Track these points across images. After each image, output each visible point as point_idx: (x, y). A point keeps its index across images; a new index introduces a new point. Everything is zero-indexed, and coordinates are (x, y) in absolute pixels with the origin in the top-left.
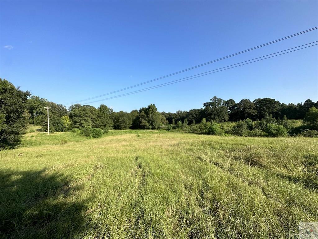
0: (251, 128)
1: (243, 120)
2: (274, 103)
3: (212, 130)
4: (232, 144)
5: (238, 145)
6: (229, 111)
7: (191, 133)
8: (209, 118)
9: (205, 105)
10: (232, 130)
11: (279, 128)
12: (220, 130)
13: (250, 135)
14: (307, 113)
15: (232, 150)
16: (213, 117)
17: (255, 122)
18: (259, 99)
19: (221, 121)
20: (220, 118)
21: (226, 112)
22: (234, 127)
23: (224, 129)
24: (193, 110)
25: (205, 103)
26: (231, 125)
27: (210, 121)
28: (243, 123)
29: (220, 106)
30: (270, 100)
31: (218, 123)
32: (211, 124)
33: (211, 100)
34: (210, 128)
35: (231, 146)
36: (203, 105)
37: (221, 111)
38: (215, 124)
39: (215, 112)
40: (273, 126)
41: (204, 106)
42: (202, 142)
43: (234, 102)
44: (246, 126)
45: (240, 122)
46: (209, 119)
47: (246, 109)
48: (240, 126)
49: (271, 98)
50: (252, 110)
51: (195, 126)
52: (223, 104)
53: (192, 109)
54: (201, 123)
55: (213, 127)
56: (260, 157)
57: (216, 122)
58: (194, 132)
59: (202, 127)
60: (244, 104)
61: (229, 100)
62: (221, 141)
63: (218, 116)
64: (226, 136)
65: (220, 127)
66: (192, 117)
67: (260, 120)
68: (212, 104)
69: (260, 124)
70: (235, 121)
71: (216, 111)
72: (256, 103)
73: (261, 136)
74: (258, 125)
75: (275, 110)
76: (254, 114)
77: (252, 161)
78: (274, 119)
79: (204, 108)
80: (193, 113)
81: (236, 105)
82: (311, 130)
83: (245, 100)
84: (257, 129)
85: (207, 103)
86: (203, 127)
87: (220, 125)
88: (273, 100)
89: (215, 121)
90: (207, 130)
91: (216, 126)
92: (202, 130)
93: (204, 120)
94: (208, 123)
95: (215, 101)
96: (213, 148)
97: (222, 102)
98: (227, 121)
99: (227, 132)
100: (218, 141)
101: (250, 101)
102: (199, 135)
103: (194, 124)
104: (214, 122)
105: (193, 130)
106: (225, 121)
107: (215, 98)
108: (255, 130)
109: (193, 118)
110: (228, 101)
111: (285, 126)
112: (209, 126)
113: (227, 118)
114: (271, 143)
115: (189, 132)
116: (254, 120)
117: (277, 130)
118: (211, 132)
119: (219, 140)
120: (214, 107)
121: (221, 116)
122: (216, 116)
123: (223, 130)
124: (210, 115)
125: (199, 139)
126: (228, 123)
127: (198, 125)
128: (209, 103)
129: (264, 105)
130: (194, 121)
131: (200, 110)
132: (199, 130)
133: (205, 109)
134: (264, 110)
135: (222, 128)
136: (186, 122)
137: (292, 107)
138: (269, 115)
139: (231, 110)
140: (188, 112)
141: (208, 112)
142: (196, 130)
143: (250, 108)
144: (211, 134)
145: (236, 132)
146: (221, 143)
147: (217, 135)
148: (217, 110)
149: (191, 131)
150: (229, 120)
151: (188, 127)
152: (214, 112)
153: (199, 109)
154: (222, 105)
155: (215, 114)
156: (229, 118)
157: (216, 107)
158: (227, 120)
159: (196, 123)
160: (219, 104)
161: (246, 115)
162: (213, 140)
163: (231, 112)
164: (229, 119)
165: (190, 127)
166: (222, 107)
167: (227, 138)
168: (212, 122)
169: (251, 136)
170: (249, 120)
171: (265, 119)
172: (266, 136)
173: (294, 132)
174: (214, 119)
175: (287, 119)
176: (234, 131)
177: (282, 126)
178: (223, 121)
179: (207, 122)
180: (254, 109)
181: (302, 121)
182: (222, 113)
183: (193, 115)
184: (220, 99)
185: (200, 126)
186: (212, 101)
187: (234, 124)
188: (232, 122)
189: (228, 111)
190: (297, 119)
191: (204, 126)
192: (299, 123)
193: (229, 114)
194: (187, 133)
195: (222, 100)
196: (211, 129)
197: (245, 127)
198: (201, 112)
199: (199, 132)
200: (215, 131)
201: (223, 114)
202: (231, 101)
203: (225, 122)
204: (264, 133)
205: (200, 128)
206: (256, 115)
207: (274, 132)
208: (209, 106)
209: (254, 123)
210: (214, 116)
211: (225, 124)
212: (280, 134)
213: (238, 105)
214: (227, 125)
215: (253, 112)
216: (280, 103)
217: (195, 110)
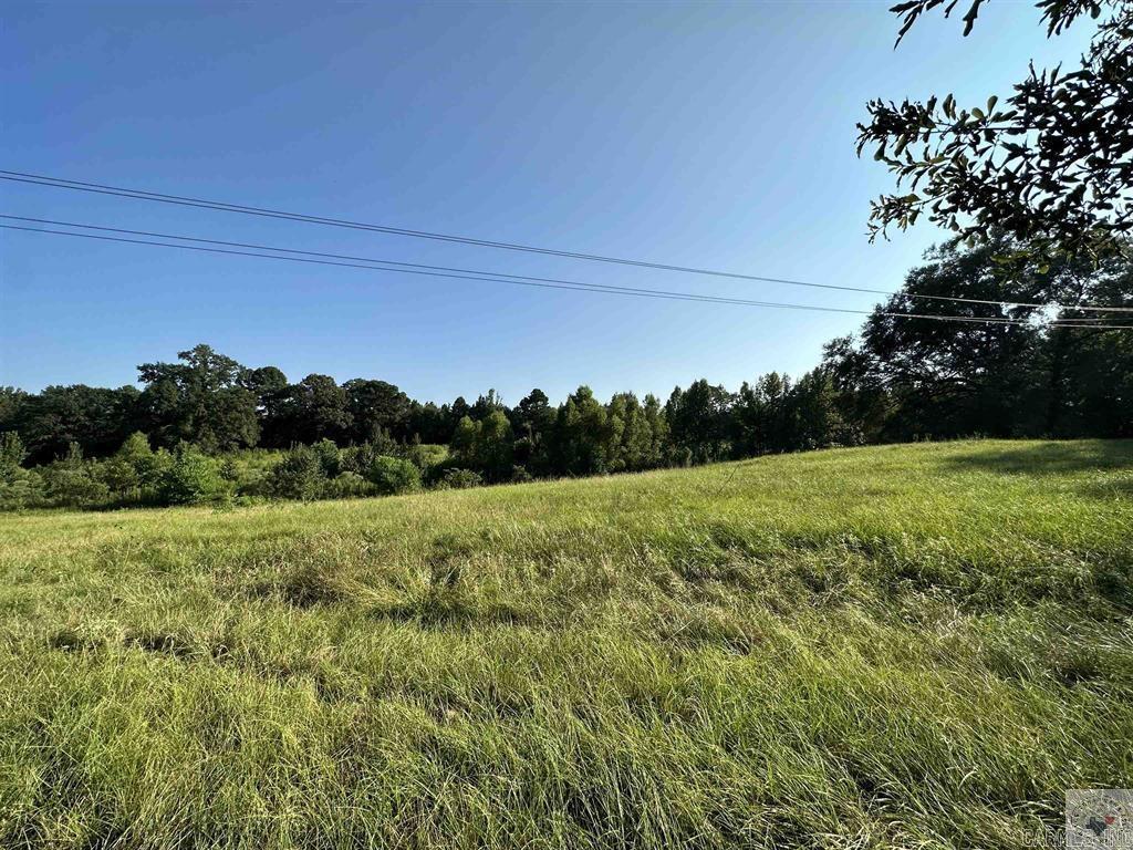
0: (332, 469)
1: (308, 443)
2: (396, 397)
3: (181, 484)
4: (253, 540)
5: (274, 536)
6: (263, 411)
7: (45, 507)
8: (170, 434)
9: (147, 372)
10: (269, 479)
11: (402, 467)
12: (217, 483)
13: (329, 494)
14: (457, 429)
15: (248, 561)
16: (188, 428)
17: (347, 451)
18: (359, 380)
19: (225, 448)
20: (222, 432)
21: (248, 414)
22: (277, 470)
23: (235, 478)
24: (69, 390)
25: (152, 367)
26: (265, 463)
27: (170, 447)
28: (310, 454)
29: (224, 386)
30: (386, 388)
31: (213, 455)
32: (179, 458)
33: (183, 355)
34: (169, 477)
35: (246, 547)
36: (141, 373)
37: (230, 407)
38: (198, 461)
39: (203, 409)
40: (391, 462)
41: (142, 379)
42: (107, 549)
43: (284, 379)
44: (318, 463)
45: (299, 451)
46: (171, 438)
47: (320, 406)
48: (297, 466)
49: (390, 383)
50: (340, 413)
51: (81, 471)
52: (238, 381)
53: (65, 386)
54: (119, 457)
55: (186, 471)
56: (333, 568)
57: (203, 451)
58: (68, 499)
59: (124, 473)
60: (316, 391)
61: (262, 367)
62: (208, 533)
63: (215, 425)
64: (241, 504)
65: (219, 473)
66: (64, 422)
67: (358, 445)
68: (186, 374)
69: (359, 456)
70: (284, 446)
71: (207, 407)
72: (351, 391)
73: (358, 494)
74: (352, 461)
75: (398, 418)
76: (344, 426)
77: (306, 591)
78: (394, 441)
79: (141, 387)
80: (75, 406)
81: (289, 391)
82: (461, 469)
83: (319, 377)
84: (350, 473)
85: (163, 368)
86: (131, 473)
87: (222, 462)
88: (394, 388)
89: (195, 447)
90: (151, 488)
91: (202, 465)
92: (123, 489)
93: (140, 440)
94: (160, 453)
95: (205, 363)
96: (162, 569)
97: (235, 372)
98: (252, 449)
99: (249, 490)
100: (196, 534)
101: (333, 384)
102: (99, 516)
103: (71, 462)
104: (192, 453)
105: (64, 491)
106: (243, 445)
107: (203, 350)
108: (345, 476)
109: (69, 431)
110: (258, 372)
111: (416, 461)
112: (164, 469)
113: (251, 433)
114: (372, 517)
115: (32, 506)
116: (342, 444)
117: (398, 474)
118: (173, 494)
119: (202, 528)
120: (198, 389)
121: (229, 427)
122: (205, 427)
123: (234, 482)
124: (174, 418)
125: (88, 535)
126: (257, 455)
127: (99, 467)
128: (174, 367)
129: (372, 401)
130: (75, 447)
131: (115, 392)
132: (105, 487)
133: (147, 390)
134: (371, 415)
135: (228, 474)
136: (14, 450)
137: (432, 413)
138: (383, 432)
139: (269, 406)
140: (31, 399)
141: (165, 405)
142: (89, 491)
143: (333, 406)
144: (175, 504)
145: (282, 487)
146: (207, 543)
147: (202, 503)
148: (211, 402)
149: (49, 496)
150: (261, 445)
151: (28, 480)
152: (194, 406)
153: (113, 388)
154: (233, 383)
155: (203, 417)
156: (262, 434)
157: (204, 388)
158: (250, 442)
159: (87, 456)
160: (223, 377)
161: (320, 428)
162: (168, 534)
163: (270, 413)
164: (259, 438)
165: (45, 478)
166: (235, 392)
167: (242, 513)
168: (180, 452)
169: (334, 498)
170: (328, 443)
171: (370, 442)
172: (371, 493)
173: (433, 477)
174: (192, 438)
175: (422, 443)
176: (277, 482)
177: (408, 463)
178: (236, 448)
179: (154, 449)
180: (345, 410)
181: (447, 447)
182: (234, 414)
183: (71, 414)
184: (227, 359)
185: (114, 472)
186: (186, 363)
187: (279, 457)
188: (270, 452)
189: (259, 408)
190: (440, 442)
191: (139, 470)
192: (442, 454)
193: (261, 422)
194: (13, 509)
195: (235, 364)
196: (176, 480)
197: (315, 469)
198: (125, 404)
199: (102, 502)
200: (196, 487)
201: (236, 419)
202: (271, 373)
203: (243, 452)
204: (368, 483)
205: (108, 480)
206: (349, 428)
207: (391, 478)
208: (173, 380)
209: (341, 455)
210: (197, 423)
211: (243, 459)
212: (404, 484)
213: (296, 390)
214: (250, 463)
215: (343, 419)
216: (408, 400)
217: (83, 391)
